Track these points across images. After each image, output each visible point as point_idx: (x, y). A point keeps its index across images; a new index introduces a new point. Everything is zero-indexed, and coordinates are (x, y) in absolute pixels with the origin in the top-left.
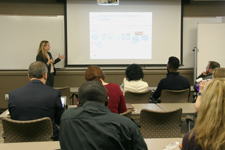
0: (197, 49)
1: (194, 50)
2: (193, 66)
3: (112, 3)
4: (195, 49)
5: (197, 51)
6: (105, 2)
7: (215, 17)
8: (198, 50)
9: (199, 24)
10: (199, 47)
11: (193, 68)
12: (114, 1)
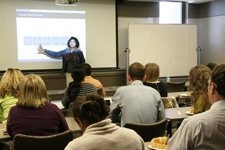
0: (128, 50)
1: (126, 51)
2: (125, 68)
3: (72, 3)
4: (127, 49)
5: (128, 52)
6: (65, 3)
7: (147, 18)
8: (130, 51)
9: (130, 25)
10: (130, 48)
11: (125, 69)
12: (75, 1)
